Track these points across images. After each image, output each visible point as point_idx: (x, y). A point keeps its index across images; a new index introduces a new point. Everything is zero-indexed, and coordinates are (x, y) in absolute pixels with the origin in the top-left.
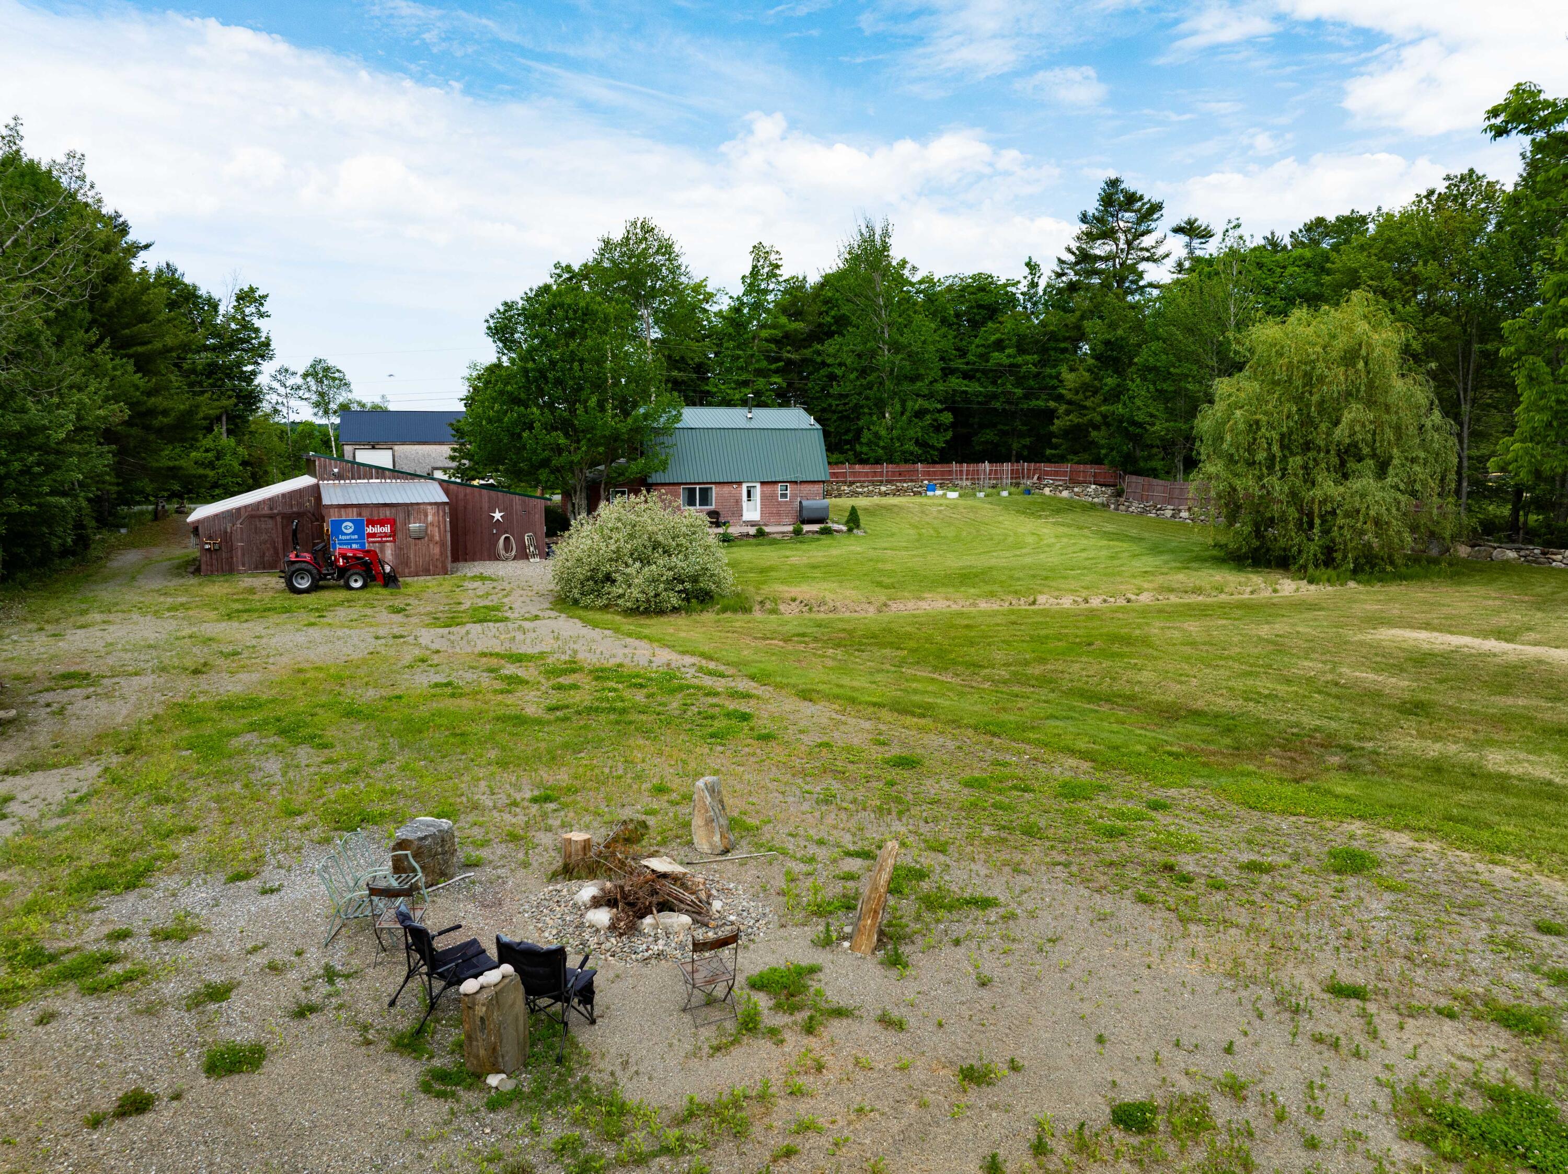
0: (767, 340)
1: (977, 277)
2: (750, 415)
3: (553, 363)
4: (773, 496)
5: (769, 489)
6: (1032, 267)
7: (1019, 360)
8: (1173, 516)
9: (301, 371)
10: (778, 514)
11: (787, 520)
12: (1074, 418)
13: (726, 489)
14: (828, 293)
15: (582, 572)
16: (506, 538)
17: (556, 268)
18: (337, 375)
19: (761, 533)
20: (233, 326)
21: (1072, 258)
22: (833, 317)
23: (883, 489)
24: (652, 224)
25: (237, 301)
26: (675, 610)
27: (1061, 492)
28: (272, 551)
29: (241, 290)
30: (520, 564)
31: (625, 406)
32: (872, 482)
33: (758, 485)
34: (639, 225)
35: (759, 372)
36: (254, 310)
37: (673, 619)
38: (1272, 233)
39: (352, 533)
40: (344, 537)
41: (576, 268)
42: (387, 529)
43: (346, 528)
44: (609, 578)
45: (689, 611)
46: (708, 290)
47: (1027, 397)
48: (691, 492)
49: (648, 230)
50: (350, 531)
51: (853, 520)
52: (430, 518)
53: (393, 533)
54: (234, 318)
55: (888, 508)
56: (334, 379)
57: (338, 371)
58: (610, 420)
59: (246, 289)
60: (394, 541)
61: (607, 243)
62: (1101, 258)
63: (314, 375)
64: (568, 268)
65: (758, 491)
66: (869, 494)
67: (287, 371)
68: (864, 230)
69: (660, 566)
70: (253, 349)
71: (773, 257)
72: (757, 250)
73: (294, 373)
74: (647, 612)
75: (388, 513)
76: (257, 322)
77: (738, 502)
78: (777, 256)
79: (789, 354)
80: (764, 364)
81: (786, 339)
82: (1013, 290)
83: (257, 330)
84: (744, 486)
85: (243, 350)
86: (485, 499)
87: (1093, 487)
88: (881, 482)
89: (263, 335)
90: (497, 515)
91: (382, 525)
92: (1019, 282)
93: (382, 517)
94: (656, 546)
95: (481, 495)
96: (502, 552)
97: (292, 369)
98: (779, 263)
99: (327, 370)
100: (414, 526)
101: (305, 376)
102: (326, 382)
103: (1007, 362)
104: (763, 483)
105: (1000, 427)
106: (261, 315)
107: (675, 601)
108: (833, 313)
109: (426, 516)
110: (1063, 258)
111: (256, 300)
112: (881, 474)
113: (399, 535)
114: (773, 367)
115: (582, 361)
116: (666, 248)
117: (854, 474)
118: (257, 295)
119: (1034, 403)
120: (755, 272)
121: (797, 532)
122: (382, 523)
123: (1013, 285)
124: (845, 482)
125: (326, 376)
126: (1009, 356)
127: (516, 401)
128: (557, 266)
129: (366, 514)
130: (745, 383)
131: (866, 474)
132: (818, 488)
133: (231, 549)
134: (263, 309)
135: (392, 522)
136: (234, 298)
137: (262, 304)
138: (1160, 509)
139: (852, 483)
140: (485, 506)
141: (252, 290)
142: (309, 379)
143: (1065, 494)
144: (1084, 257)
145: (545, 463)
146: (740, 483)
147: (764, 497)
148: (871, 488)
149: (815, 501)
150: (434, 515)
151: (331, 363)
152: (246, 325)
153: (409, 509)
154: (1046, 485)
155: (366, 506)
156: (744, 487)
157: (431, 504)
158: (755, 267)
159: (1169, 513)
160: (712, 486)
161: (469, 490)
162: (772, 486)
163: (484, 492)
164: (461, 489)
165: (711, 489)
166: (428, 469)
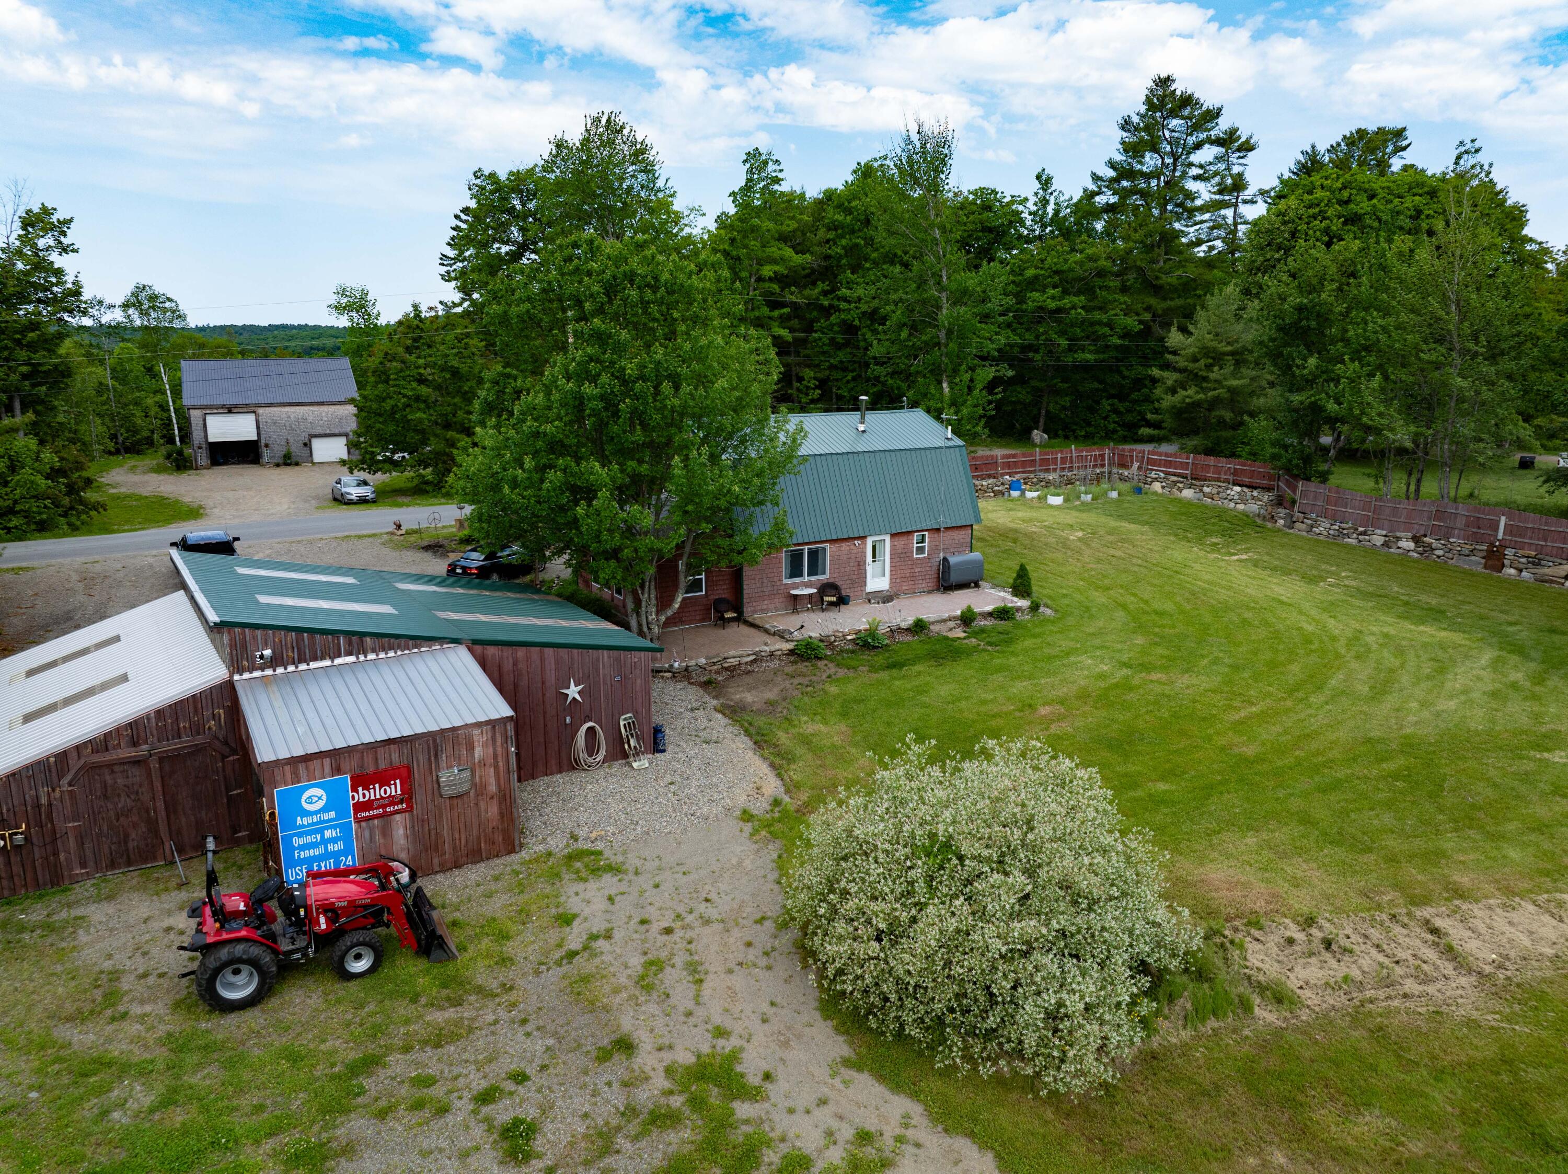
0: (770, 279)
1: (980, 192)
2: (861, 427)
4: (907, 552)
5: (901, 541)
6: (1045, 181)
7: (1066, 302)
8: (1386, 544)
9: (120, 300)
10: (913, 577)
11: (925, 586)
12: (1191, 393)
13: (845, 546)
14: (832, 215)
16: (591, 731)
17: (477, 177)
18: (167, 305)
19: (918, 626)
20: (20, 265)
21: (1111, 173)
22: (844, 248)
24: (621, 120)
25: (24, 228)
27: (1180, 490)
28: (143, 828)
29: (29, 212)
30: (614, 772)
33: (887, 539)
34: (604, 121)
36: (52, 243)
38: (1313, 147)
39: (324, 809)
40: (306, 821)
41: (503, 176)
42: (395, 789)
43: (310, 801)
46: (676, 207)
47: (1070, 349)
48: (796, 559)
49: (613, 128)
50: (320, 804)
52: (478, 752)
53: (408, 796)
54: (19, 253)
56: (165, 311)
57: (169, 300)
59: (36, 210)
60: (410, 809)
61: (560, 145)
63: (137, 304)
64: (492, 176)
65: (887, 546)
67: (100, 303)
68: (915, 138)
70: (55, 300)
71: (771, 167)
72: (752, 158)
73: (111, 306)
75: (395, 757)
76: (57, 260)
77: (860, 565)
78: (776, 167)
79: (793, 296)
80: (765, 311)
82: (1021, 208)
83: (59, 272)
84: (869, 541)
85: (39, 301)
86: (550, 664)
87: (1238, 489)
89: (69, 279)
90: (573, 691)
91: (385, 782)
92: (1026, 199)
93: (382, 766)
95: (542, 660)
96: (583, 756)
97: (108, 301)
98: (780, 175)
99: (153, 298)
100: (447, 775)
101: (126, 306)
102: (153, 315)
103: (1052, 305)
104: (893, 535)
105: (1034, 383)
106: (65, 250)
108: (844, 242)
109: (471, 748)
110: (1100, 174)
111: (53, 228)
113: (419, 796)
114: (776, 313)
116: (640, 154)
118: (54, 219)
119: (1080, 356)
120: (748, 187)
121: (968, 618)
122: (384, 779)
123: (1020, 203)
125: (153, 308)
126: (1053, 298)
129: (351, 766)
132: (965, 535)
133: (54, 839)
134: (66, 241)
135: (405, 774)
136: (17, 224)
137: (64, 234)
138: (1364, 533)
140: (551, 677)
141: (46, 211)
142: (131, 311)
143: (1188, 493)
146: (863, 538)
147: (894, 556)
149: (964, 556)
150: (485, 745)
151: (159, 289)
152: (41, 265)
153: (436, 741)
154: (1156, 479)
155: (350, 750)
157: (479, 725)
158: (749, 180)
159: (1378, 540)
160: (828, 545)
161: (521, 652)
162: (905, 538)
163: (549, 652)
164: (507, 652)
165: (824, 549)
166: (304, 437)
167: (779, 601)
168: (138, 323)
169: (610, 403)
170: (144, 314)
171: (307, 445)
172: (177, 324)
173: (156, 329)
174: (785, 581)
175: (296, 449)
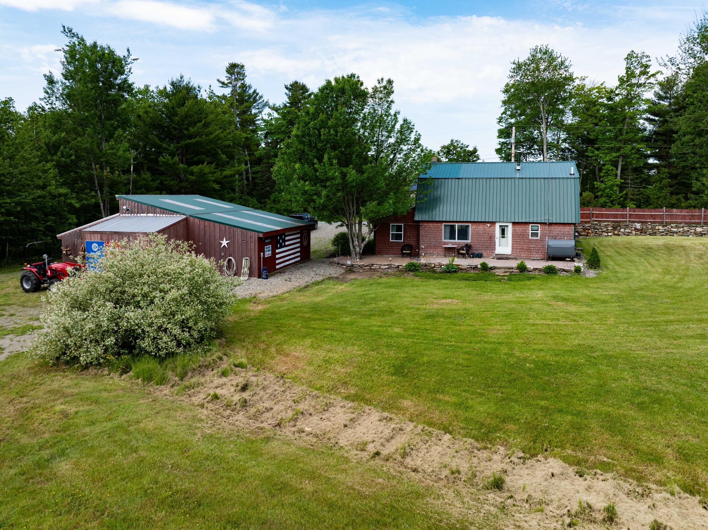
2: (518, 168)
4: (524, 235)
5: (519, 228)
10: (529, 250)
11: (537, 256)
13: (481, 227)
16: (230, 260)
23: (699, 229)
32: (689, 224)
33: (510, 225)
43: (94, 247)
48: (452, 229)
50: (96, 249)
65: (510, 229)
66: (684, 234)
77: (492, 238)
84: (497, 225)
86: (217, 230)
88: (699, 223)
90: (224, 243)
95: (214, 228)
104: (514, 223)
112: (699, 217)
117: (672, 216)
124: (661, 223)
131: (684, 217)
139: (667, 224)
140: (218, 235)
146: (493, 223)
147: (515, 235)
148: (686, 229)
149: (561, 241)
155: (105, 233)
160: (470, 224)
161: (207, 223)
162: (523, 226)
163: (217, 224)
164: (202, 222)
165: (468, 226)
167: (440, 251)
174: (443, 240)
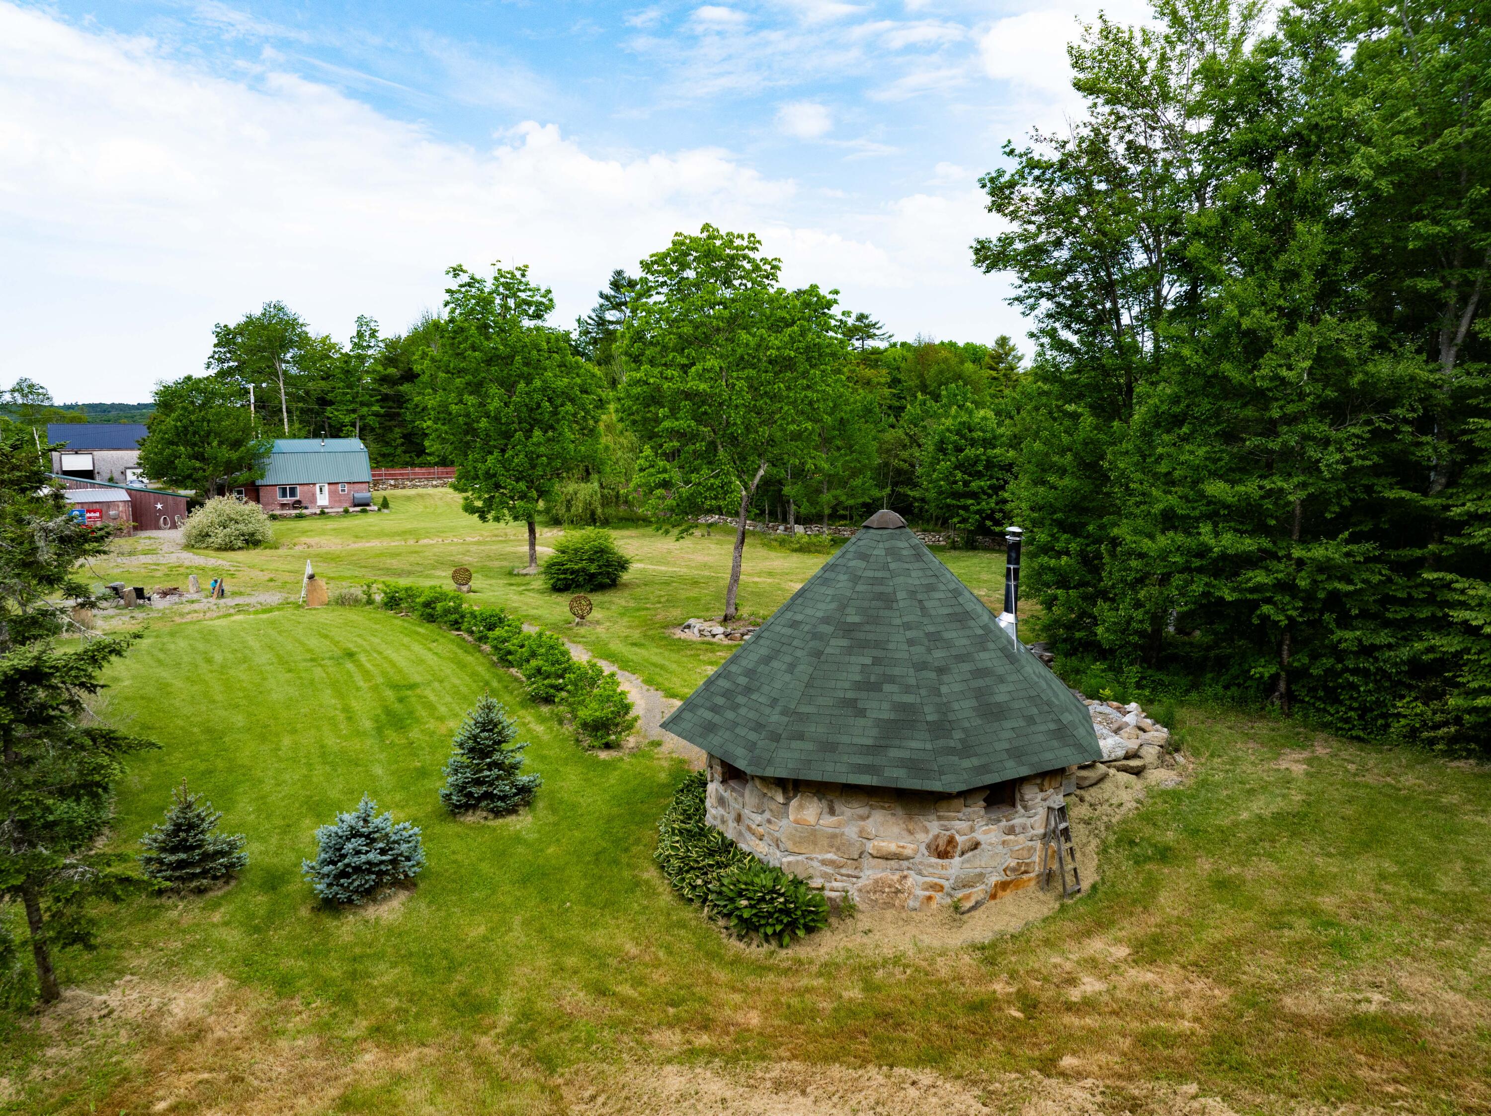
2: (323, 444)
3: (192, 422)
4: (336, 492)
5: (332, 487)
9: (9, 388)
10: (337, 501)
11: (342, 505)
13: (305, 488)
15: (195, 532)
16: (164, 518)
18: (40, 391)
19: (323, 513)
21: (592, 322)
23: (435, 482)
24: (283, 304)
26: (240, 548)
30: (173, 531)
31: (236, 444)
32: (428, 479)
33: (326, 485)
34: (272, 306)
35: (362, 404)
37: (240, 553)
42: (97, 515)
43: (75, 515)
44: (208, 535)
45: (248, 549)
48: (284, 490)
49: (279, 309)
51: (385, 504)
52: (121, 509)
53: (101, 517)
55: (421, 496)
56: (38, 395)
57: (42, 388)
58: (225, 453)
60: (101, 521)
62: (611, 323)
63: (21, 390)
65: (326, 488)
66: (425, 486)
69: (232, 529)
72: (360, 320)
74: (225, 550)
75: (97, 506)
77: (314, 495)
78: (376, 324)
79: (385, 389)
81: (384, 379)
86: (152, 498)
90: (159, 506)
93: (94, 508)
94: (231, 520)
95: (150, 496)
96: (162, 525)
98: (377, 328)
99: (31, 386)
100: (112, 513)
101: (13, 391)
102: (30, 397)
104: (328, 484)
107: (240, 544)
109: (119, 507)
112: (434, 473)
113: (104, 517)
115: (209, 421)
120: (360, 335)
121: (346, 511)
122: (95, 512)
124: (408, 479)
125: (31, 393)
127: (172, 443)
128: (217, 326)
129: (86, 507)
130: (354, 411)
132: (365, 486)
135: (100, 511)
139: (412, 480)
140: (152, 501)
142: (16, 395)
144: (601, 322)
145: (189, 476)
146: (314, 484)
147: (329, 492)
148: (426, 482)
149: (363, 494)
150: (123, 507)
151: (35, 381)
153: (109, 504)
155: (86, 503)
156: (318, 487)
157: (120, 501)
158: (359, 331)
160: (297, 486)
162: (335, 485)
165: (295, 488)
166: (122, 468)
168: (20, 401)
169: (185, 428)
170: (25, 396)
171: (123, 473)
172: (46, 403)
173: (32, 406)
174: (278, 498)
175: (117, 475)
